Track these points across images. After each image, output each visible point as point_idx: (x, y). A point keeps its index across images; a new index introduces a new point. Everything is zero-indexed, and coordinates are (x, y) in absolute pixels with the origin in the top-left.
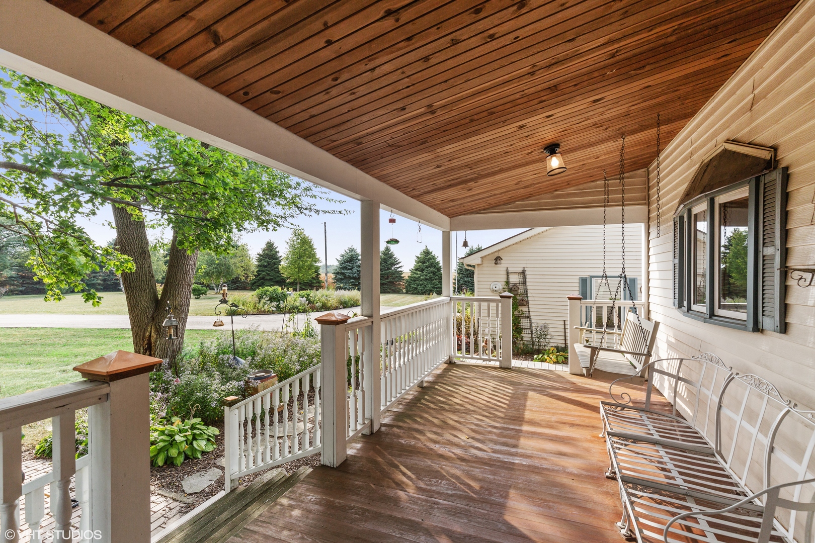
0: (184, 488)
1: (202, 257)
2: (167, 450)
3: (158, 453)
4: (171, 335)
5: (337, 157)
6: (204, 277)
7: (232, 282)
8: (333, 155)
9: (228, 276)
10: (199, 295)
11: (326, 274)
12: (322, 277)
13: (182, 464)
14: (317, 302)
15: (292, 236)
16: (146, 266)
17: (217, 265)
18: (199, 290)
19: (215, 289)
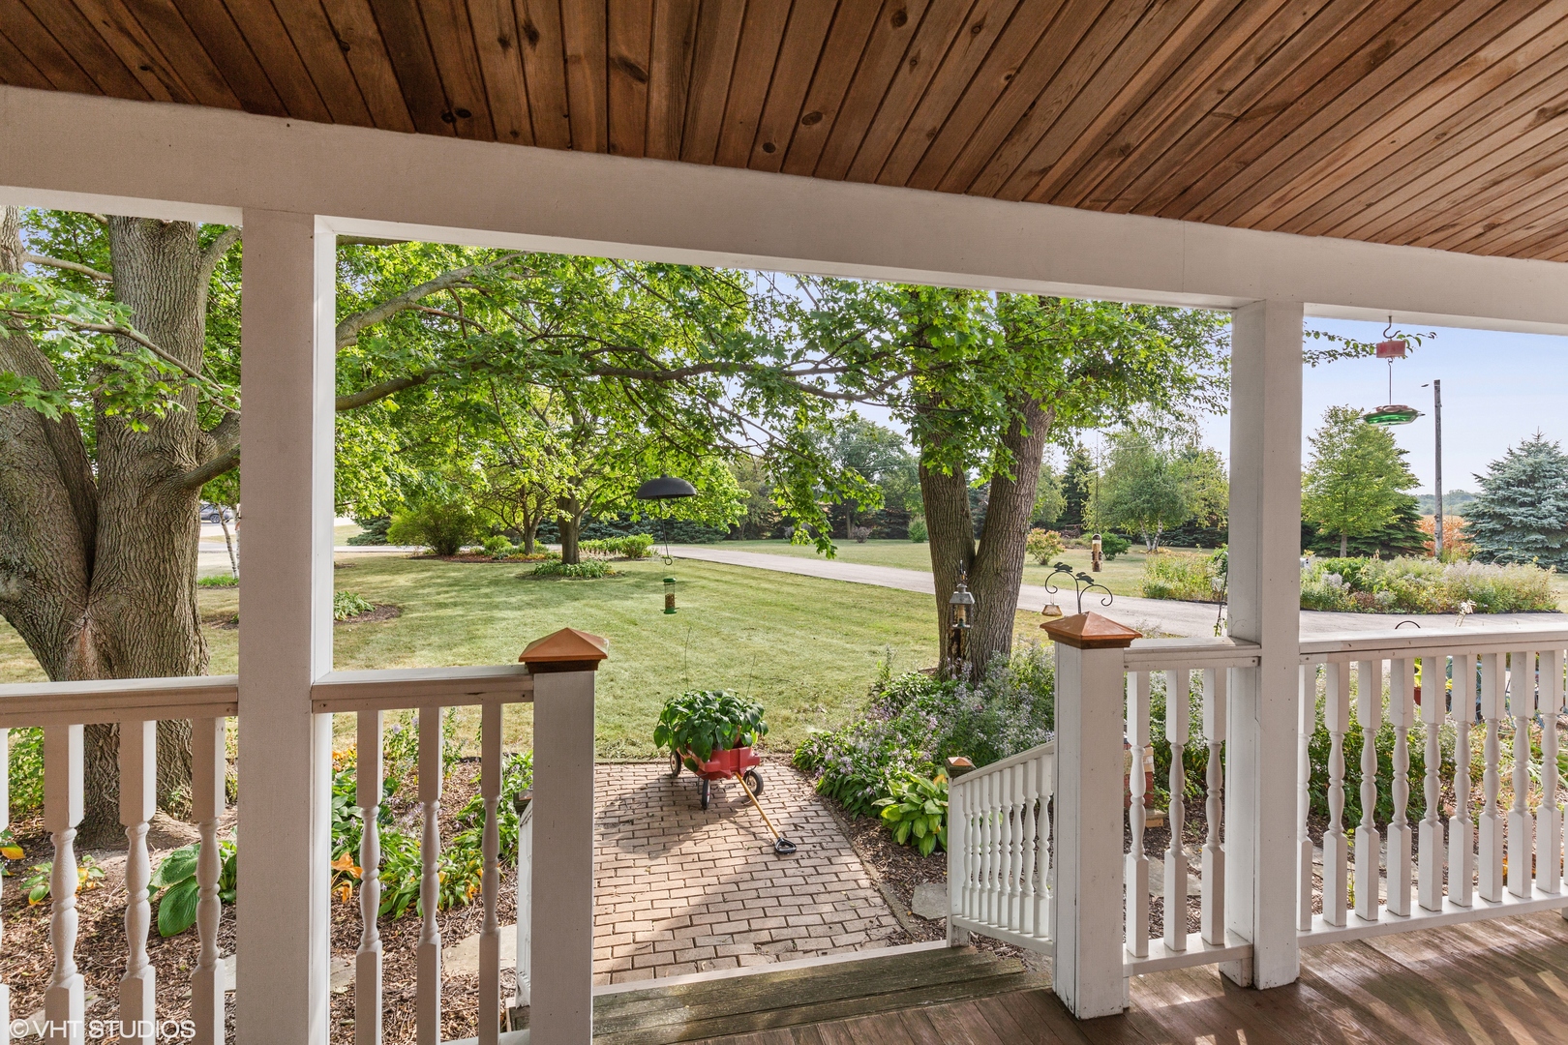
0: (913, 901)
1: (1123, 482)
2: (913, 822)
3: (901, 821)
4: (961, 620)
5: (1089, 208)
6: (1125, 520)
7: (1185, 531)
8: (1077, 206)
9: (1172, 518)
10: (1113, 553)
11: (1439, 518)
12: (1426, 523)
13: (931, 855)
14: (1380, 590)
15: (1326, 425)
16: (958, 498)
17: (1151, 496)
18: (1112, 544)
19: (1148, 543)
